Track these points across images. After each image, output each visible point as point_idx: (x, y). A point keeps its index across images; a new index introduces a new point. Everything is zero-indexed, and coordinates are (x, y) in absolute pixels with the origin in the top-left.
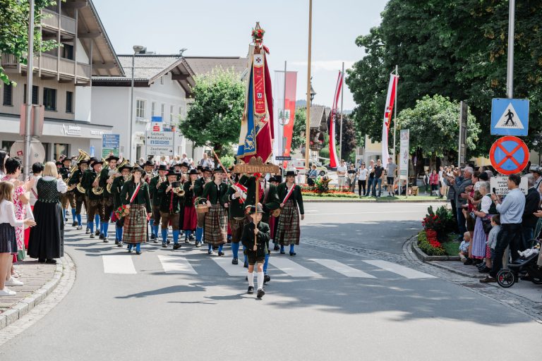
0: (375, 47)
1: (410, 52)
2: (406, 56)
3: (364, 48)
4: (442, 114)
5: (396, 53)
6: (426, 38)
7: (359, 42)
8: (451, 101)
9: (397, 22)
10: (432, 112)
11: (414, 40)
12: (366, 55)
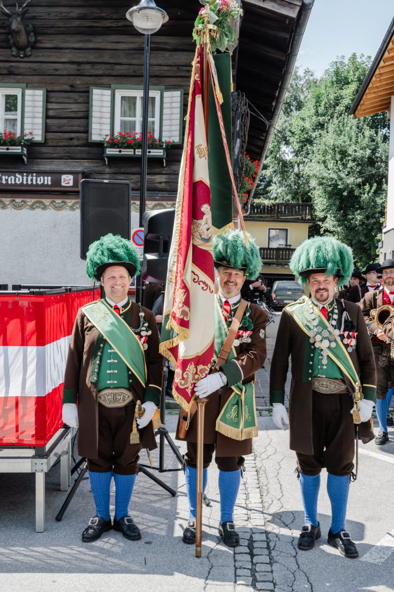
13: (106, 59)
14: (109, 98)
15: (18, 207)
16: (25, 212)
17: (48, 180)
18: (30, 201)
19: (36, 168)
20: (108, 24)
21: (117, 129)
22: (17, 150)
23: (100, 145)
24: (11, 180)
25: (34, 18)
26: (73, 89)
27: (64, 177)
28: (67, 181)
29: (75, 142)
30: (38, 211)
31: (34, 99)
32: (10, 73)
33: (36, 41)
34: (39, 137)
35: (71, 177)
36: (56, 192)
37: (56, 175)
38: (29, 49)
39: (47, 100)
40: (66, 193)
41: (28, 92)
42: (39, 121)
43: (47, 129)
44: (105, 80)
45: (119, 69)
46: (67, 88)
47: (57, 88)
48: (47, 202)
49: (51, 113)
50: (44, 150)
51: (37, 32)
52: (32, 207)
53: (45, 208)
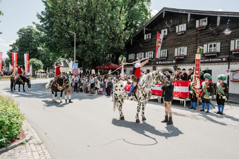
0: (14, 47)
1: (25, 49)
2: (24, 49)
3: (11, 47)
4: (36, 62)
5: (22, 49)
6: (28, 47)
7: (10, 46)
8: (37, 59)
9: (22, 42)
10: (34, 62)
11: (26, 47)
12: (12, 48)
13: (234, 34)
14: (234, 42)
15: (215, 65)
16: (216, 66)
17: (220, 60)
18: (217, 64)
19: (219, 57)
20: (234, 27)
21: (236, 48)
22: (214, 54)
23: (231, 52)
24: (213, 60)
25: (219, 29)
26: (227, 41)
27: (223, 59)
28: (224, 59)
29: (227, 51)
30: (219, 66)
31: (218, 45)
32: (214, 40)
33: (219, 33)
34: (219, 51)
35: (225, 59)
36: (222, 62)
37: (222, 58)
38: (218, 36)
39: (221, 44)
40: (224, 62)
41: (217, 43)
42: (219, 48)
43: (221, 50)
44: (233, 38)
45: (237, 36)
46: (225, 41)
47: (223, 42)
48: (220, 64)
49: (222, 46)
50: (220, 54)
51: (219, 32)
52: (217, 65)
53: (220, 65)
